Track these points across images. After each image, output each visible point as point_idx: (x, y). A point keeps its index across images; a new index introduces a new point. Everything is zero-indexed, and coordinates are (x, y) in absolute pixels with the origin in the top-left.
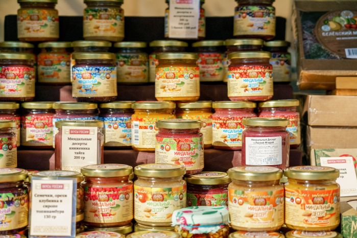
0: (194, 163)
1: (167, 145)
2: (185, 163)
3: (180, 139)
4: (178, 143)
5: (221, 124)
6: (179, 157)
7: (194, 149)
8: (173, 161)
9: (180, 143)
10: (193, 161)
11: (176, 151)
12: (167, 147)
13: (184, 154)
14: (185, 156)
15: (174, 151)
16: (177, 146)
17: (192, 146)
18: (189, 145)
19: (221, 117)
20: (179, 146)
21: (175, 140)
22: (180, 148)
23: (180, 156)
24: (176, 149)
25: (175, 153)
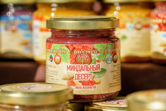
0: (97, 84)
1: (57, 55)
2: (83, 83)
3: (75, 46)
4: (72, 52)
5: (159, 25)
6: (74, 73)
7: (98, 61)
8: (65, 79)
9: (75, 52)
10: (96, 80)
11: (69, 64)
12: (57, 58)
13: (82, 69)
14: (82, 72)
15: (67, 64)
16: (71, 57)
17: (94, 56)
18: (90, 55)
19: (159, 15)
20: (74, 57)
21: (68, 47)
22: (75, 60)
23: (76, 72)
24: (69, 60)
25: (68, 68)
